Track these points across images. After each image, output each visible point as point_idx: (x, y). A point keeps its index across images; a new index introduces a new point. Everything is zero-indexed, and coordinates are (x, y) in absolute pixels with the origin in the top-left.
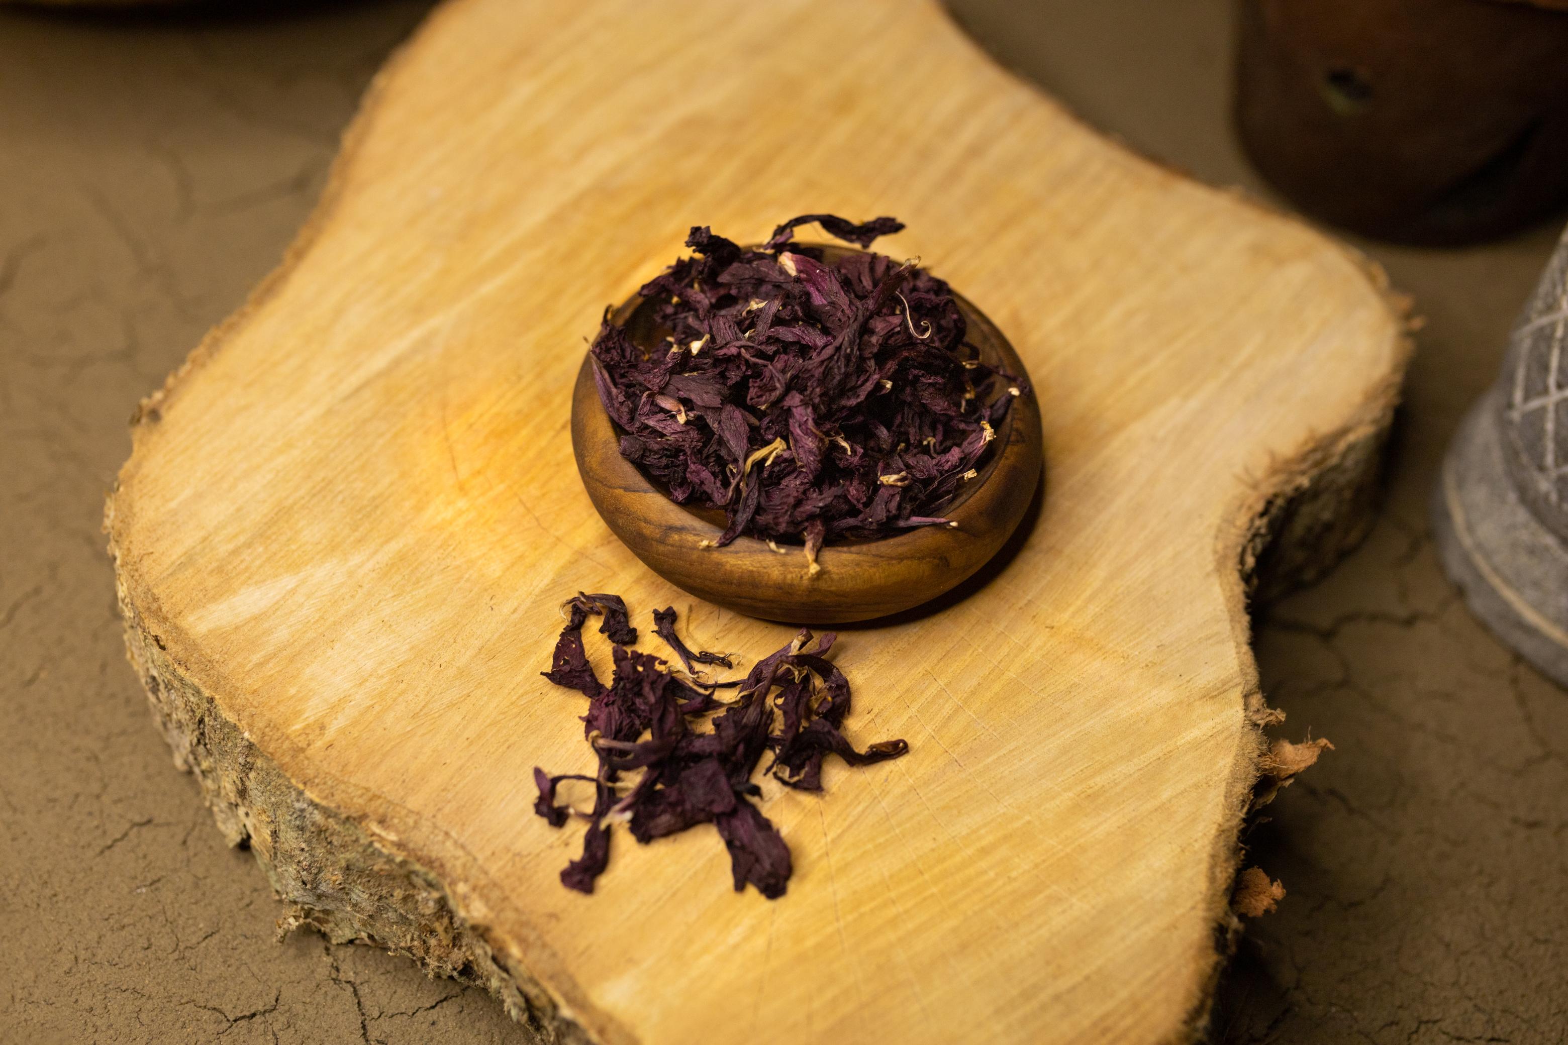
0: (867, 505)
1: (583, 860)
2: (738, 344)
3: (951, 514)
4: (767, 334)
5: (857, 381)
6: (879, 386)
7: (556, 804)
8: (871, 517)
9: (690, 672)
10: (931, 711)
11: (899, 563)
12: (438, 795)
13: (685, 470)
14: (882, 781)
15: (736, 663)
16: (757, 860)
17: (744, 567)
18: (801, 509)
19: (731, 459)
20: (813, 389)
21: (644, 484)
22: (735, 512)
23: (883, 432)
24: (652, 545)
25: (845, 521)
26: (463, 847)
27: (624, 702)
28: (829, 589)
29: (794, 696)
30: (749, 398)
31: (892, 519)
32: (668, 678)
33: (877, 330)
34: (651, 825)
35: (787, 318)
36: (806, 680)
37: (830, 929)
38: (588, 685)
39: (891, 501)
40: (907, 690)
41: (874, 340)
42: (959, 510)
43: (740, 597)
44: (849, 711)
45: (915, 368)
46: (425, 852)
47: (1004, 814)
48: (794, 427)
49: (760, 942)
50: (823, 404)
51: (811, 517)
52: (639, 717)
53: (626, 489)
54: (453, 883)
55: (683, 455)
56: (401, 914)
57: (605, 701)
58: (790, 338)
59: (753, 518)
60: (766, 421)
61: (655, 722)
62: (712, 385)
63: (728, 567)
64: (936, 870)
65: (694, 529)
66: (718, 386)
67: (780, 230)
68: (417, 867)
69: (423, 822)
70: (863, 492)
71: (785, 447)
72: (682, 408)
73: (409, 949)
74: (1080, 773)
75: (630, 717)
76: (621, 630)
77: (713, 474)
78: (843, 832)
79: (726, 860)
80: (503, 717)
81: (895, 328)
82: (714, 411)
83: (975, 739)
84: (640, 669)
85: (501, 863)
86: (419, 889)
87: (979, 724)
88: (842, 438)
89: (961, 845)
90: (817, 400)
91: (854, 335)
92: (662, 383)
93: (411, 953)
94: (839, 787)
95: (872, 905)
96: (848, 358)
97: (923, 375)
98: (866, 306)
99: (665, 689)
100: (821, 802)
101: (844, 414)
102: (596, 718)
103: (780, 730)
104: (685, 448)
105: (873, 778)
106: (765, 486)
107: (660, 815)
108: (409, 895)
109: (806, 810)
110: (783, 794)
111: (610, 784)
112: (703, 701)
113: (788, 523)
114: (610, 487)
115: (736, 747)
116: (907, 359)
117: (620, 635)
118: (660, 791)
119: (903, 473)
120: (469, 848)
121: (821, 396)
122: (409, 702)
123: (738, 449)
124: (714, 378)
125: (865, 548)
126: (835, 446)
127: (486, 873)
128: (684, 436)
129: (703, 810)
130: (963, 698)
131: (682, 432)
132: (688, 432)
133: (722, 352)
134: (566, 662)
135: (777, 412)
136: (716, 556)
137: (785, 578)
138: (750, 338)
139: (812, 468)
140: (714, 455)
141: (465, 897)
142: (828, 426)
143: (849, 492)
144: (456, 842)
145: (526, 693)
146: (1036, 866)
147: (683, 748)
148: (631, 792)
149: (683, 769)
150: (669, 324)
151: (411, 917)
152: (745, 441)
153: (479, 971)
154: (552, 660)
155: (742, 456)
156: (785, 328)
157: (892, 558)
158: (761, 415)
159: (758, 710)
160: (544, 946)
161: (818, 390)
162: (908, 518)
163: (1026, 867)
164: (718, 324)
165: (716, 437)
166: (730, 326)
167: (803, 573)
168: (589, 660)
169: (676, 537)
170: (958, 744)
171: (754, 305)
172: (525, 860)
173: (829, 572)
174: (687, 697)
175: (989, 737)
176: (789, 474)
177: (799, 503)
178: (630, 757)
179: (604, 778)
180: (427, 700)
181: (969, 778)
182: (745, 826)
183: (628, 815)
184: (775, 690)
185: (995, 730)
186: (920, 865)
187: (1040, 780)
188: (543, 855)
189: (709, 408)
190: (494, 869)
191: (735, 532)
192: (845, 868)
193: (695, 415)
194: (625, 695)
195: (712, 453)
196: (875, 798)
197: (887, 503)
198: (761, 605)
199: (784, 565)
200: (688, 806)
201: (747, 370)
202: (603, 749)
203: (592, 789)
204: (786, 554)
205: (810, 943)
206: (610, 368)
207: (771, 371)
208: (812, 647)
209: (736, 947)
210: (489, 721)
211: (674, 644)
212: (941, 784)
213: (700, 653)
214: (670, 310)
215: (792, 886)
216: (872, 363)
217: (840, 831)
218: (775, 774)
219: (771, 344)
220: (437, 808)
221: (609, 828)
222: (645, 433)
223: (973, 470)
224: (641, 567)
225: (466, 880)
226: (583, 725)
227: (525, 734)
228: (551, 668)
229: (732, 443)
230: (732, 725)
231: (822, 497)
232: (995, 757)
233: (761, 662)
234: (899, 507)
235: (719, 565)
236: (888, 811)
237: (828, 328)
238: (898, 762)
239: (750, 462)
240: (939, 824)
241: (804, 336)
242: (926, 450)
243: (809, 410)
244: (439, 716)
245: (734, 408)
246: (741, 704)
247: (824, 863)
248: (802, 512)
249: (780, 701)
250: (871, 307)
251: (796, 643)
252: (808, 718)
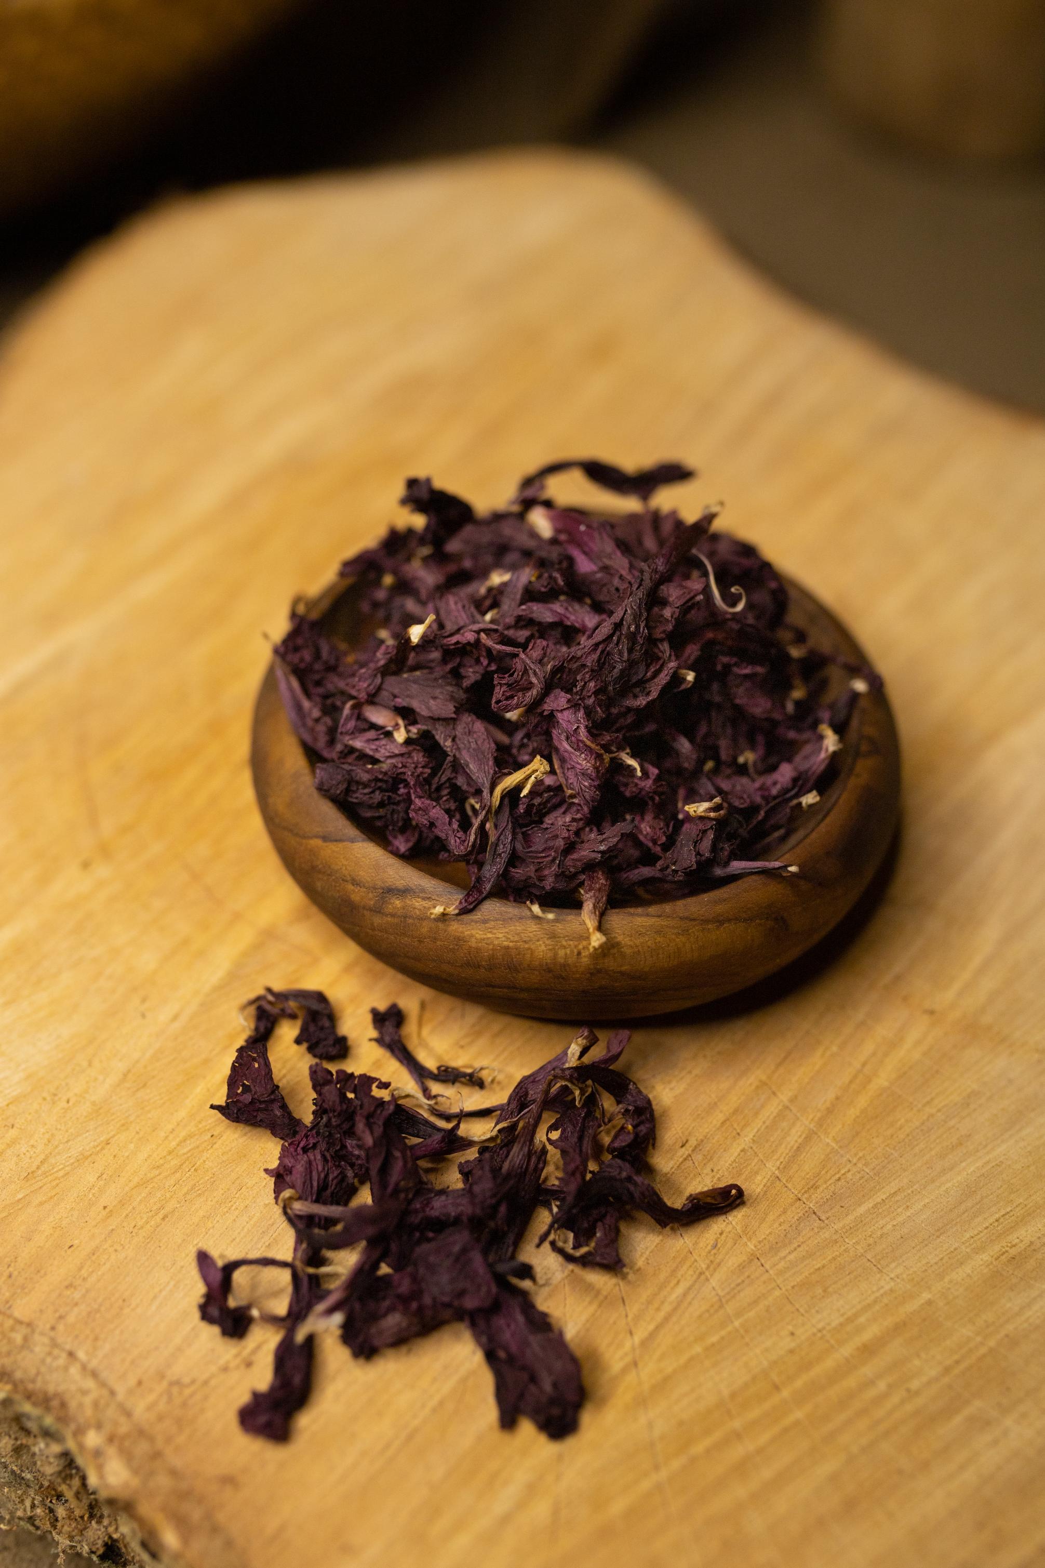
0: (666, 847)
1: (273, 1389)
2: (476, 627)
3: (787, 856)
4: (516, 614)
5: (646, 673)
6: (677, 679)
7: (232, 1303)
8: (674, 864)
9: (425, 1095)
10: (772, 1139)
11: (718, 927)
12: (60, 1295)
13: (408, 808)
14: (709, 1247)
15: (490, 1079)
16: (533, 1379)
17: (496, 942)
18: (575, 856)
19: (472, 790)
20: (586, 683)
21: (351, 831)
22: (480, 865)
23: (684, 745)
24: (363, 915)
25: (636, 871)
26: (94, 1374)
27: (330, 1145)
28: (619, 969)
29: (575, 1127)
30: (494, 701)
31: (705, 865)
32: (392, 1107)
33: (671, 599)
34: (373, 1330)
35: (543, 589)
36: (591, 1102)
37: (646, 1485)
38: (279, 1122)
39: (701, 839)
40: (736, 1111)
41: (667, 613)
42: (798, 850)
43: (493, 987)
44: (654, 1145)
45: (725, 654)
46: (39, 1384)
47: (891, 1290)
48: (560, 740)
49: (541, 1510)
50: (600, 706)
51: (590, 867)
52: (352, 1165)
53: (325, 839)
54: (79, 1432)
55: (404, 787)
56: (13, 1472)
57: (302, 1145)
58: (548, 618)
59: (506, 871)
60: (519, 735)
61: (374, 1173)
62: (441, 686)
63: (473, 943)
64: (799, 1383)
65: (423, 890)
66: (450, 688)
67: (528, 482)
68: (27, 1408)
69: (37, 1337)
70: (660, 829)
71: (548, 768)
72: (401, 722)
73: (31, 1520)
74: (996, 1224)
75: (339, 1166)
76: (325, 1039)
77: (447, 811)
78: (658, 1328)
79: (486, 1381)
80: (157, 1172)
81: (696, 595)
82: (444, 723)
83: (839, 1179)
84: (351, 1096)
85: (151, 1398)
86: (35, 1436)
87: (842, 1156)
88: (628, 754)
89: (832, 1342)
90: (590, 701)
91: (639, 607)
92: (371, 687)
93: (33, 1525)
94: (647, 1259)
95: (707, 1442)
96: (632, 637)
97: (735, 664)
98: (653, 566)
99: (388, 1123)
100: (621, 1283)
101: (629, 721)
102: (289, 1171)
103: (557, 1178)
104: (406, 777)
105: (696, 1244)
106: (522, 826)
107: (385, 1315)
108: (22, 1445)
109: (601, 1297)
110: (566, 1272)
111: (311, 1270)
112: (443, 1137)
113: (557, 876)
114: (304, 837)
115: (495, 1208)
116: (711, 643)
117: (324, 1046)
118: (387, 1276)
119: (718, 800)
120: (104, 1375)
121: (596, 693)
122: (22, 1156)
123: (482, 775)
124: (443, 677)
125: (668, 908)
126: (618, 767)
127: (128, 1414)
128: (404, 760)
129: (448, 1305)
130: (816, 1119)
131: (402, 755)
132: (409, 754)
133: (454, 639)
134: (246, 1089)
135: (534, 720)
136: (455, 928)
137: (556, 955)
138: (492, 621)
139: (587, 797)
140: (447, 785)
141: (98, 1453)
142: (607, 737)
143: (641, 832)
144: (84, 1367)
145: (190, 1136)
146: (947, 1370)
147: (416, 1211)
148: (343, 1278)
149: (419, 1242)
150: (381, 614)
151: (28, 1476)
152: (491, 763)
153: (128, 1554)
154: (226, 1087)
155: (487, 785)
156: (540, 605)
157: (707, 921)
158: (509, 728)
159: (526, 1149)
160: (215, 1529)
161: (592, 684)
162: (726, 864)
163: (933, 1373)
164: (447, 603)
165: (449, 759)
166: (464, 607)
167: (581, 947)
168: (280, 1085)
169: (398, 903)
170: (815, 1187)
171: (497, 578)
172: (187, 1392)
173: (618, 944)
174: (421, 1133)
175: (858, 1176)
176: (555, 807)
177: (570, 847)
178: (339, 1227)
179: (302, 1262)
180: (47, 1152)
181: (835, 1237)
182: (513, 1326)
183: (338, 1318)
184: (549, 1118)
185: (866, 1165)
186: (774, 1376)
187: (938, 1237)
188: (213, 1382)
189: (439, 719)
190: (140, 1408)
191: (481, 892)
192: (662, 1385)
193: (419, 730)
194: (330, 1135)
195: (445, 783)
196: (701, 1274)
197: (696, 843)
198: (524, 995)
199: (553, 936)
200: (427, 1300)
201: (489, 665)
202: (300, 1217)
203: (285, 1276)
204: (556, 921)
205: (618, 1507)
206: (300, 673)
207: (524, 662)
208: (597, 1053)
209: (505, 1520)
210: (136, 1180)
211: (401, 1056)
212: (795, 1249)
213: (439, 1068)
214: (381, 595)
215: (587, 1418)
216: (665, 647)
217: (651, 1327)
218: (553, 1244)
219: (522, 628)
220: (57, 1315)
221: (310, 1340)
222: (350, 759)
223: (814, 793)
224: (350, 950)
225: (99, 1426)
226: (271, 1181)
227: (188, 1197)
228: (225, 1098)
229: (473, 767)
230: (488, 1175)
231: (604, 836)
232: (869, 1204)
233: (525, 1079)
234: (714, 848)
235: (459, 940)
236: (722, 1294)
237: (600, 602)
238: (730, 1218)
239: (498, 791)
240: (798, 1310)
241: (568, 615)
242: (742, 770)
243: (581, 714)
244: (63, 1177)
245: (474, 717)
246: (499, 1141)
247: (631, 1378)
248: (576, 860)
249: (555, 1135)
250: (661, 568)
251: (574, 1049)
252: (597, 1157)
